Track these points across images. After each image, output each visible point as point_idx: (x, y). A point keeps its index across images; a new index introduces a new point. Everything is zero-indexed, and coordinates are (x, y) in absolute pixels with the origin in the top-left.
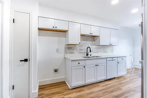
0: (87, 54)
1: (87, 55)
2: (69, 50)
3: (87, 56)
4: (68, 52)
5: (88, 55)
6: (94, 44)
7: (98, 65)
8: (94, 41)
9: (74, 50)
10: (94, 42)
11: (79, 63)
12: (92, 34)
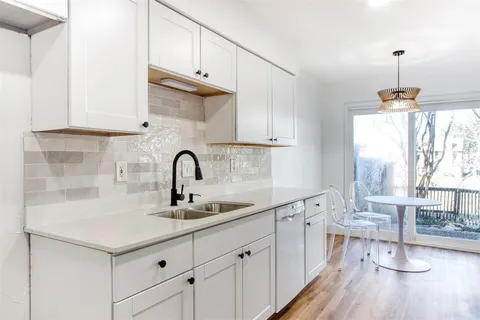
0: (174, 191)
1: (176, 197)
2: (58, 174)
3: (174, 203)
4: (52, 184)
5: (180, 197)
6: (204, 134)
7: (249, 253)
8: (204, 119)
9: (94, 172)
10: (201, 126)
11: (162, 264)
12: (206, 76)
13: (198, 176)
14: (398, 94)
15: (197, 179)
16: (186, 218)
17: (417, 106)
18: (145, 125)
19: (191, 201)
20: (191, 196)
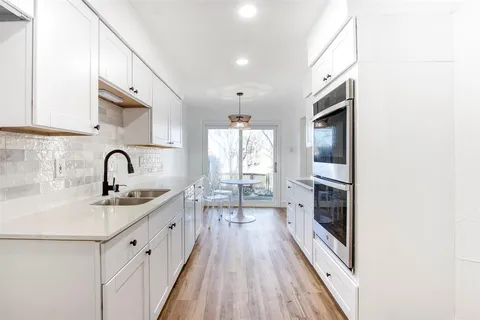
0: (105, 183)
5: (110, 188)
7: (175, 225)
8: (122, 125)
10: (120, 129)
11: (134, 243)
12: (136, 92)
13: (131, 170)
14: (239, 118)
15: (129, 172)
16: (120, 204)
17: (249, 126)
18: (97, 127)
19: (117, 190)
20: (117, 186)
